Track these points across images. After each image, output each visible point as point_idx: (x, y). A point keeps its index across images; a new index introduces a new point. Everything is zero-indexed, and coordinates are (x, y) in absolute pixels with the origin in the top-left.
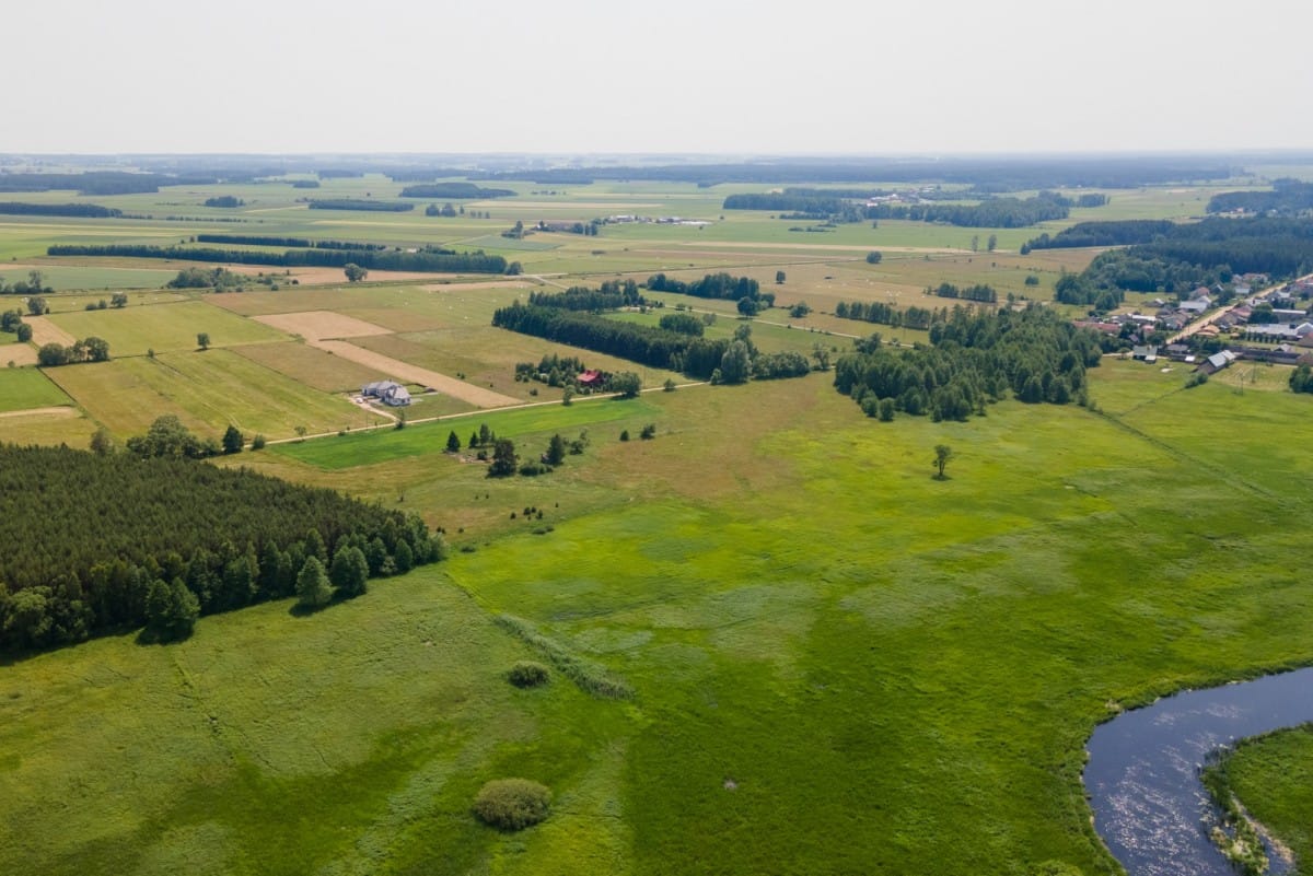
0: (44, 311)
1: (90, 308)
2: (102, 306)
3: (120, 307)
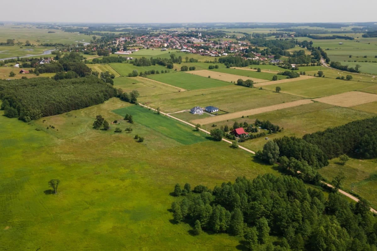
0: (322, 76)
1: (338, 78)
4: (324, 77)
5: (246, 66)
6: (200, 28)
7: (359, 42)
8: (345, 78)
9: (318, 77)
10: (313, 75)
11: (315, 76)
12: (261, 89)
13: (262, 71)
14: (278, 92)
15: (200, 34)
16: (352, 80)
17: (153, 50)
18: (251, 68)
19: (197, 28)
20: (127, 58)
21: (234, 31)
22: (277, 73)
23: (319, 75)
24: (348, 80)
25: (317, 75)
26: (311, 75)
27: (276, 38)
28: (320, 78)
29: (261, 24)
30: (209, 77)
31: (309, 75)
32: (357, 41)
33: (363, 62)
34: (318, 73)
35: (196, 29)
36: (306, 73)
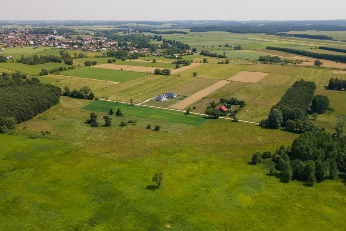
0: (207, 62)
1: (219, 63)
2: (222, 63)
3: (227, 64)
4: (208, 63)
5: (137, 58)
6: (37, 26)
7: (193, 35)
8: (224, 63)
9: (203, 63)
10: (200, 62)
11: (201, 62)
12: (179, 75)
13: (157, 62)
14: (195, 77)
15: (55, 31)
16: (229, 63)
17: (22, 48)
18: (144, 60)
19: (34, 26)
20: (7, 57)
21: (78, 28)
22: (171, 62)
23: (204, 61)
24: (226, 64)
25: (202, 62)
26: (197, 62)
27: (123, 33)
28: (205, 63)
29: (92, 22)
30: (122, 69)
31: (196, 62)
32: (191, 35)
33: (217, 50)
34: (203, 60)
35: (32, 26)
36: (193, 61)
